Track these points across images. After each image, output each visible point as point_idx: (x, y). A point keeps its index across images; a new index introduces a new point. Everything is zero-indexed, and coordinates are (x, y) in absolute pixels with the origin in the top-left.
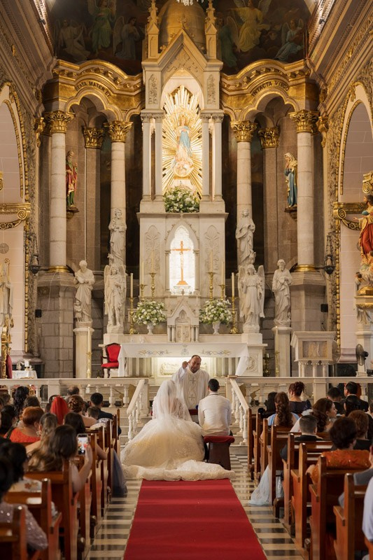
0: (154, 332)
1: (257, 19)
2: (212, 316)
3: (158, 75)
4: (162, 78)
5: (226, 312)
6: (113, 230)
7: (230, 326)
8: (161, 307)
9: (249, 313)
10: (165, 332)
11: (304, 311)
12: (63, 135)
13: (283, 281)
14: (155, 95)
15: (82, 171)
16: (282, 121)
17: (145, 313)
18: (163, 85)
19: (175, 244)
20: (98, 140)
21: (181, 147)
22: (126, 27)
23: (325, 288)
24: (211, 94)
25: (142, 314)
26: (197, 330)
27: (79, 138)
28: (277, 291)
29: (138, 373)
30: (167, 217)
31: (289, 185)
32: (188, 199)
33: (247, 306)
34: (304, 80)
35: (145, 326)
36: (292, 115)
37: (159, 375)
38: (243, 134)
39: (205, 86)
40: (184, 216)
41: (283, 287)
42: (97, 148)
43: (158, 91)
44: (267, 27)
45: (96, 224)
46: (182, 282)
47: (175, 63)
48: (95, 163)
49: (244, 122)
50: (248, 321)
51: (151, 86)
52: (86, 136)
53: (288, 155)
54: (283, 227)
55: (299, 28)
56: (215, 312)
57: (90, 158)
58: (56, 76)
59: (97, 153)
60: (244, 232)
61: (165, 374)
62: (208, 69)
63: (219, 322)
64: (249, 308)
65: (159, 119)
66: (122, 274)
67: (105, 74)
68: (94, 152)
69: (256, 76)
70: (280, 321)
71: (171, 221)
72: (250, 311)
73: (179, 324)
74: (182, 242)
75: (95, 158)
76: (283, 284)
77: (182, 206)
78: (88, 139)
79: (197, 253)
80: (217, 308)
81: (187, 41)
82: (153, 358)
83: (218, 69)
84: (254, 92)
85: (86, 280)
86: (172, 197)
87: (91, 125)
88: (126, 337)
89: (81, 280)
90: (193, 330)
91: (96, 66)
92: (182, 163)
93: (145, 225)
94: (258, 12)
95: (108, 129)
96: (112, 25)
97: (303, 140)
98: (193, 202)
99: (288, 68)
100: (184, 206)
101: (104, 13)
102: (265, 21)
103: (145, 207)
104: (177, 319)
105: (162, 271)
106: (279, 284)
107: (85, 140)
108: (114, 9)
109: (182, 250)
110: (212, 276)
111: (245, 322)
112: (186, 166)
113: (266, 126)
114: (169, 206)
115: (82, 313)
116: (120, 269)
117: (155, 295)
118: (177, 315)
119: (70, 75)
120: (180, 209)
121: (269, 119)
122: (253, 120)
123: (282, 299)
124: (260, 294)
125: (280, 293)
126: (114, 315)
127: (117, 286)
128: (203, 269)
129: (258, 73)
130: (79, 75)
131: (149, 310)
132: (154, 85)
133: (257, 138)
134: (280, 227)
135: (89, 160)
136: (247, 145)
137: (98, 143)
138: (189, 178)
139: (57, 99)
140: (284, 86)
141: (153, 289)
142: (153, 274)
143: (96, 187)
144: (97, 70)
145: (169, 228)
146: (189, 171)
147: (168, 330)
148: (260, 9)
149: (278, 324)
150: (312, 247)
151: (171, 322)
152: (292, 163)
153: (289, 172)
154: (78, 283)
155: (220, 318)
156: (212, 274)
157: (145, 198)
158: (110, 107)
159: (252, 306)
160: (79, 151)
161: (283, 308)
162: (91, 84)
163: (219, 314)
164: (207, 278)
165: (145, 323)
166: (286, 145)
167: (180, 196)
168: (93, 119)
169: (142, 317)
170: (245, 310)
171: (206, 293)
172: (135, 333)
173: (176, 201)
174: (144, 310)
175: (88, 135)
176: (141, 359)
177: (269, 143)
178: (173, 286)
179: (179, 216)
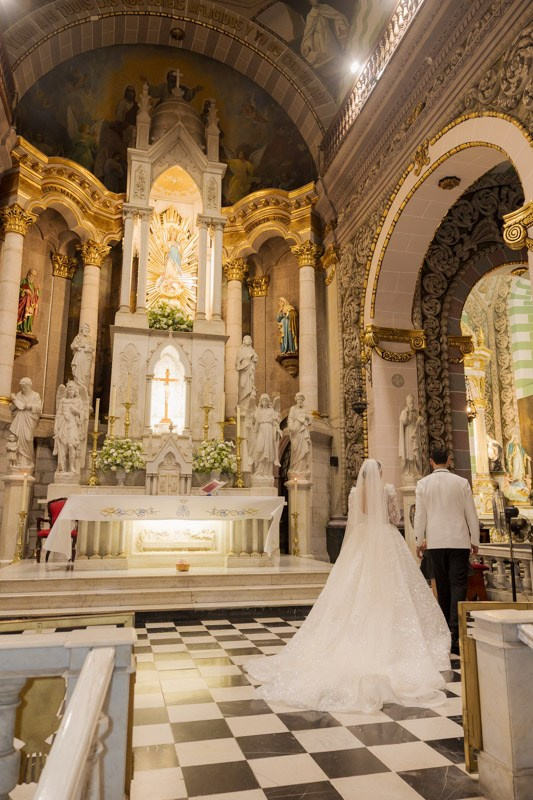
0: (125, 484)
1: (247, 173)
2: (212, 461)
3: (147, 167)
4: (152, 172)
5: (230, 456)
6: (77, 350)
7: (233, 478)
8: (139, 449)
9: (262, 458)
10: (143, 484)
11: (311, 465)
12: (22, 238)
13: (303, 420)
14: (142, 189)
15: (46, 300)
16: (272, 271)
17: (115, 454)
18: (152, 181)
19: (159, 371)
20: (69, 270)
21: (170, 264)
22: (109, 161)
23: (331, 438)
24: (211, 198)
25: (111, 455)
26: (189, 482)
27: (46, 264)
28: (294, 434)
29: (96, 548)
30: (150, 334)
31: (282, 330)
32: (178, 315)
33: (259, 448)
34: (310, 210)
35: (114, 473)
36: (295, 249)
37: (135, 552)
38: (236, 274)
39: (205, 189)
40: (174, 336)
41: (303, 428)
42: (68, 278)
43: (147, 187)
44: (258, 180)
45: (60, 362)
46: (166, 420)
47: (169, 158)
48: (63, 294)
49: (238, 259)
50: (258, 470)
51: (137, 179)
52: (54, 262)
53: (283, 299)
54: (271, 379)
55: (292, 181)
56: (216, 456)
57: (58, 288)
58: (16, 162)
59: (67, 284)
60: (246, 363)
61: (145, 550)
62: (208, 170)
63: (220, 470)
64: (261, 453)
65: (145, 217)
66: (84, 399)
67: (82, 184)
68: (63, 282)
69: (253, 210)
70: (298, 472)
71: (156, 340)
72: (264, 456)
73: (163, 472)
74: (168, 371)
75: (64, 288)
76: (302, 424)
77: (170, 322)
78: (57, 266)
79: (188, 380)
80: (217, 451)
81: (185, 136)
82: (125, 522)
83: (221, 172)
84: (250, 229)
85: (29, 405)
86: (159, 312)
87: (62, 251)
88: (84, 489)
89: (20, 404)
90: (183, 481)
91: (70, 171)
92: (170, 280)
93: (119, 343)
94: (249, 164)
95: (81, 252)
96: (94, 156)
97: (307, 275)
98: (185, 319)
99: (293, 195)
100: (174, 323)
101: (86, 139)
102: (256, 174)
103: (122, 319)
104: (161, 464)
105: (141, 402)
106: (297, 424)
107: (54, 267)
108: (98, 138)
109: (167, 380)
110: (207, 412)
111: (254, 470)
112: (175, 285)
113: (254, 275)
114: (155, 321)
115: (18, 454)
116: (82, 392)
117: (129, 435)
118: (161, 458)
119: (34, 166)
120: (169, 326)
121: (258, 267)
122: (246, 261)
123: (302, 445)
124: (277, 433)
125: (298, 435)
126: (67, 456)
127: (75, 414)
128: (196, 403)
129: (256, 207)
130: (47, 171)
131: (120, 451)
132: (141, 178)
133: (247, 286)
134: (268, 378)
135: (57, 289)
136: (239, 284)
137: (69, 272)
138: (178, 298)
139: (16, 192)
140: (285, 220)
141: (127, 425)
142: (128, 406)
143: (63, 321)
144: (70, 176)
145: (153, 347)
146: (179, 291)
147: (148, 481)
148: (251, 162)
149: (296, 475)
150: (316, 392)
151: (151, 469)
152: (287, 309)
153: (282, 317)
154: (16, 409)
155: (224, 465)
156: (207, 409)
157: (122, 309)
158: (85, 225)
159: (266, 449)
160: (45, 278)
161: (302, 455)
162: (63, 192)
163: (222, 460)
164: (200, 415)
165: (114, 468)
166: (275, 294)
167: (168, 311)
168: (64, 244)
169: (110, 460)
170: (256, 455)
171: (199, 433)
172: (98, 484)
173: (164, 316)
174: (113, 450)
175: (57, 261)
176: (105, 524)
177: (258, 292)
178: (155, 423)
179: (167, 335)
